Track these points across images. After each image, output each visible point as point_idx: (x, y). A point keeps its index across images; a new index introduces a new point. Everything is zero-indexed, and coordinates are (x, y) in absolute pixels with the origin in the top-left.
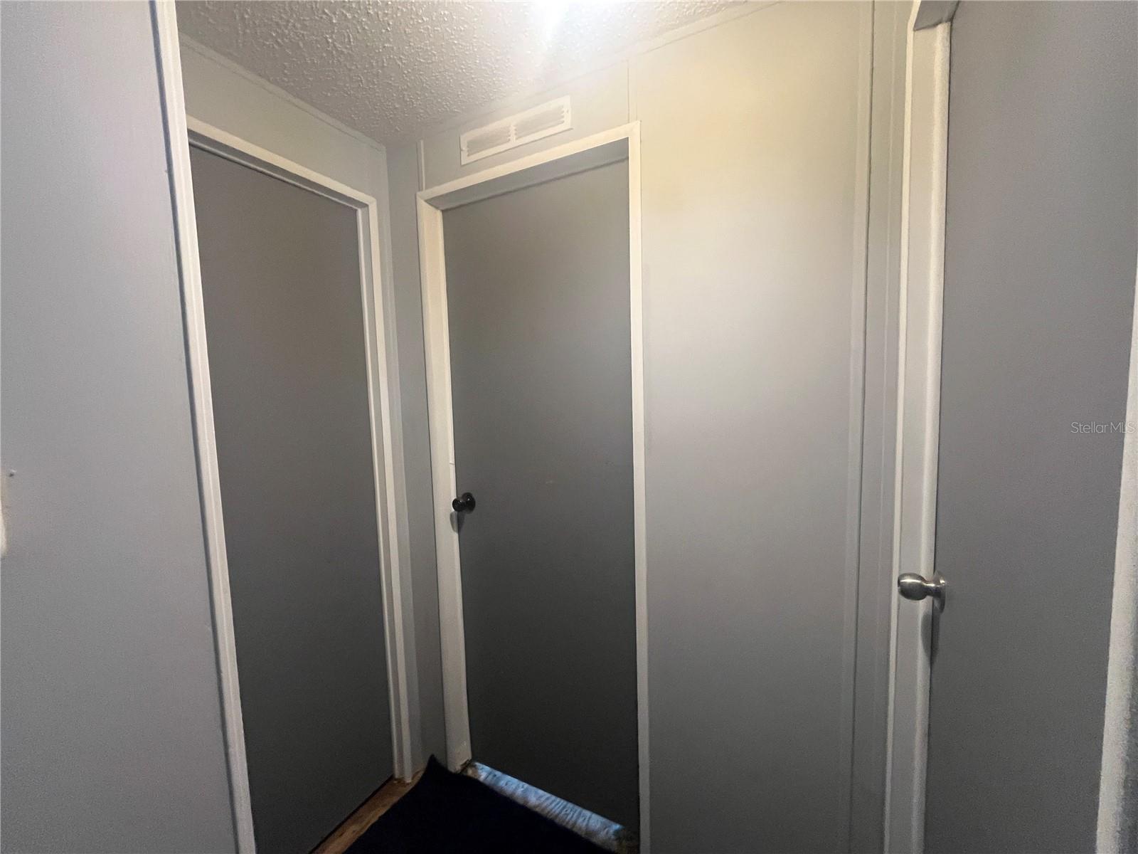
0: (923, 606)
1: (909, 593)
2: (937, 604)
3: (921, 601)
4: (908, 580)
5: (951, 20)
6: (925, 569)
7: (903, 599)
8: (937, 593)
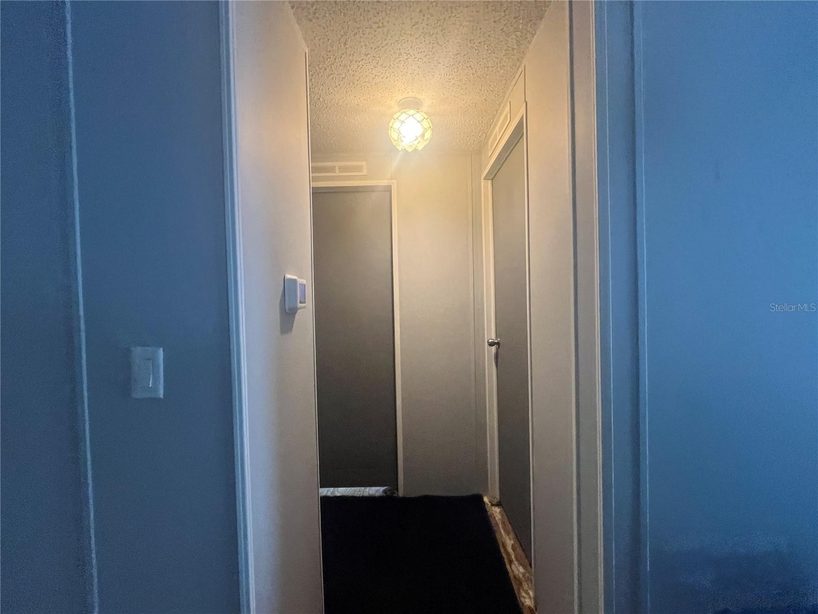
0: (494, 349)
1: (491, 344)
2: (497, 347)
3: (493, 347)
4: (490, 341)
5: (492, 180)
6: (493, 337)
7: (489, 346)
8: (498, 344)
